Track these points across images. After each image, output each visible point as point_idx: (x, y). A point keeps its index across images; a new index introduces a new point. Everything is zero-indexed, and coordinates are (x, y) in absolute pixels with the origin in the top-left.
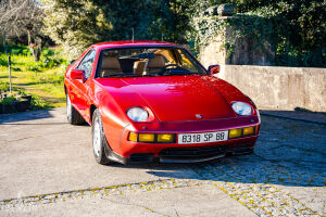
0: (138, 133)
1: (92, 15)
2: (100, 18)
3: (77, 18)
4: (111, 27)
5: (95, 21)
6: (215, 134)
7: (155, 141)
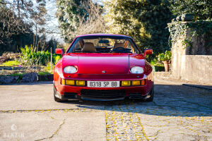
0: (65, 80)
1: (137, 28)
2: (142, 30)
3: (127, 30)
4: (150, 36)
5: (139, 32)
6: (110, 82)
7: (75, 85)
